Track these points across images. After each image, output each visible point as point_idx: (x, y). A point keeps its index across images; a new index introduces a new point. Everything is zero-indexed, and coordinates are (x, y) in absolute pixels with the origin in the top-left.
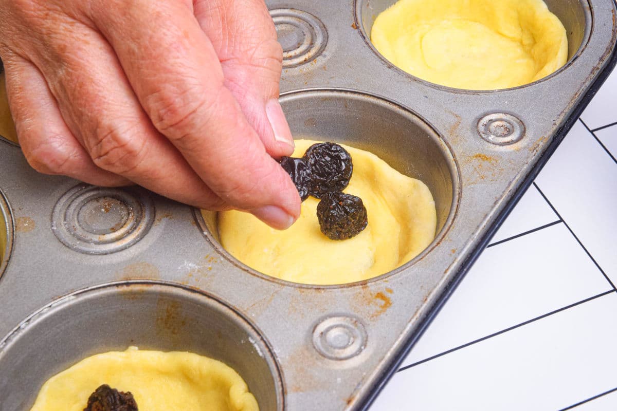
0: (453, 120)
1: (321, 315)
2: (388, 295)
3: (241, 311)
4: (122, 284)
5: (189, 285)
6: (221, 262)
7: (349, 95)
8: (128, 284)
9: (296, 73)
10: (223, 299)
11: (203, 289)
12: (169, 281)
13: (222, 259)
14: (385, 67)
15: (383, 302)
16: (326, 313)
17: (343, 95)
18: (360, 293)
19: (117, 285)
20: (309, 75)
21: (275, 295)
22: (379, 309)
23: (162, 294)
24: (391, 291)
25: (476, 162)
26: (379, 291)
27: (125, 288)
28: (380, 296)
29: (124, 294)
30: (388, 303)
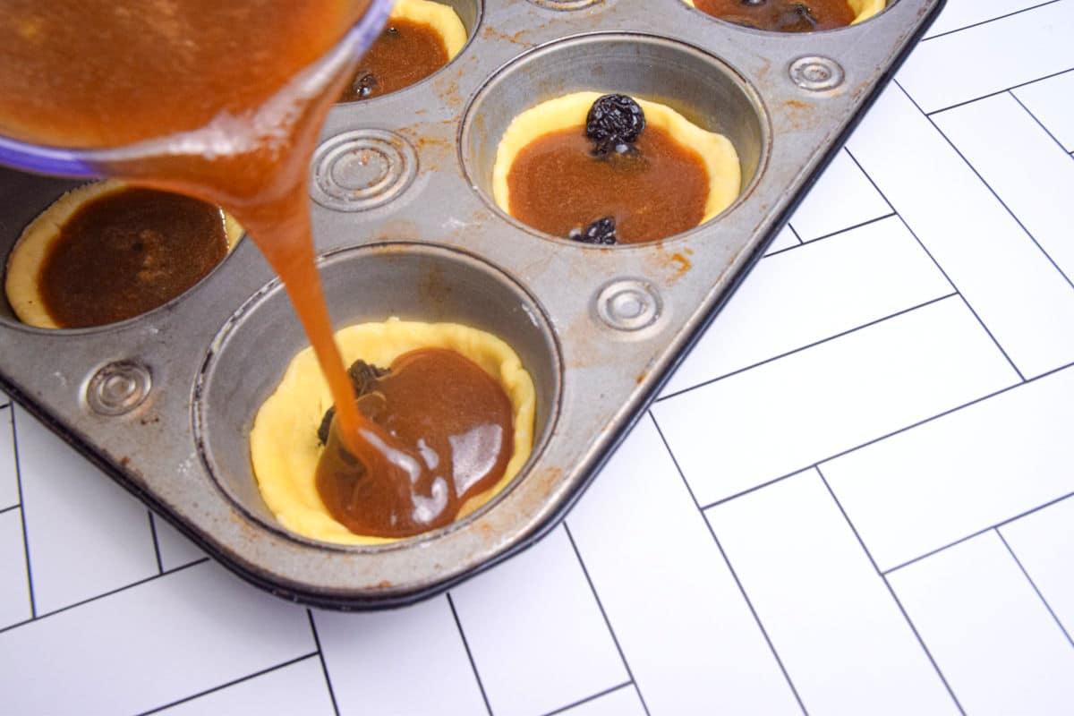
0: (761, 64)
1: (608, 279)
2: (687, 257)
3: (514, 273)
4: (378, 245)
5: (455, 244)
6: (492, 219)
7: (642, 39)
8: (384, 244)
9: (582, 16)
10: (493, 260)
11: (470, 249)
12: (431, 240)
13: (493, 215)
14: (683, 9)
15: (680, 265)
16: (613, 277)
17: (635, 38)
18: (654, 254)
19: (372, 245)
20: (597, 18)
21: (555, 256)
22: (676, 272)
23: (423, 256)
24: (690, 252)
25: (789, 109)
26: (677, 252)
27: (382, 249)
28: (678, 257)
29: (380, 256)
30: (687, 266)
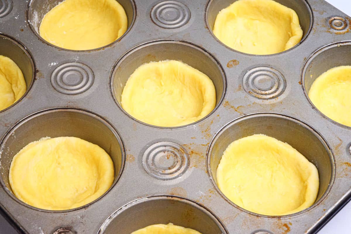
0: (338, 142)
1: (257, 229)
2: (289, 226)
3: (221, 220)
4: (169, 196)
5: (199, 203)
6: (216, 194)
7: (291, 119)
8: (172, 197)
9: (268, 103)
10: (214, 213)
11: (205, 205)
12: (190, 199)
13: (216, 192)
14: (311, 107)
15: (286, 229)
16: (259, 229)
17: (288, 118)
18: (277, 222)
19: (167, 196)
20: (274, 105)
21: (238, 215)
22: (284, 232)
23: (186, 204)
24: (291, 224)
25: (345, 166)
26: (286, 223)
27: (170, 198)
28: (286, 225)
29: (170, 200)
30: (288, 230)
